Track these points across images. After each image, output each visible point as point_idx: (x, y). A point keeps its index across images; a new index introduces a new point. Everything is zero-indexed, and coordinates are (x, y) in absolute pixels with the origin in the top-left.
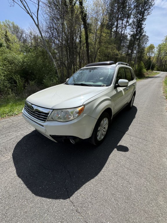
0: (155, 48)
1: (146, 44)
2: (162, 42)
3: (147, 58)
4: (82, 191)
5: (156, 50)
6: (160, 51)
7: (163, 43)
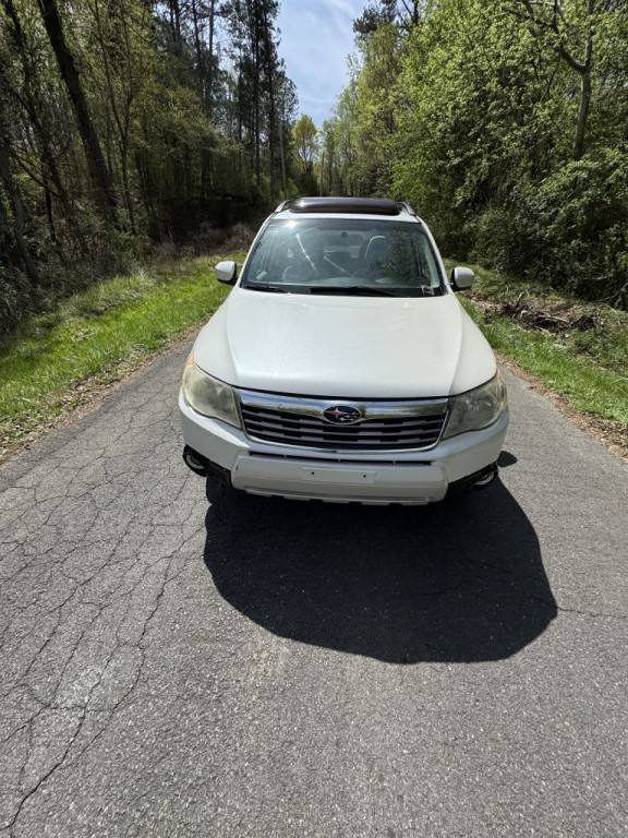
0: (318, 134)
1: (291, 110)
2: (332, 115)
3: (300, 166)
4: (556, 580)
5: (320, 140)
6: (331, 145)
7: (336, 120)
